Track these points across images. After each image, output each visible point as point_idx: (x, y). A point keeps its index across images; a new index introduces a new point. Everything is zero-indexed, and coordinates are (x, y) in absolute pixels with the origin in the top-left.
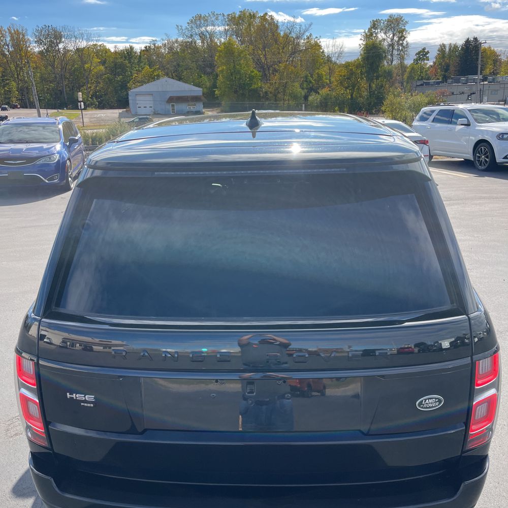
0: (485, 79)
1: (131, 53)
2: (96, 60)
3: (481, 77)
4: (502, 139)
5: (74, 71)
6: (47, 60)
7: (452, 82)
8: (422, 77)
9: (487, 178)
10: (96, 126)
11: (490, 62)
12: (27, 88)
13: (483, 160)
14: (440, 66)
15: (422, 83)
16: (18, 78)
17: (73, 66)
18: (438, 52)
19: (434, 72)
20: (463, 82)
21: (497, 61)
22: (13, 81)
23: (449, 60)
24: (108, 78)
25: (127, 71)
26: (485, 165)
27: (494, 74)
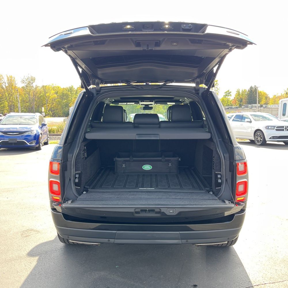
0: (261, 106)
1: (72, 89)
2: (53, 92)
3: (259, 105)
4: (268, 129)
5: (40, 97)
6: (26, 91)
7: (244, 107)
8: (228, 104)
9: (261, 148)
10: (51, 125)
11: (264, 98)
12: (14, 105)
13: (259, 140)
14: (237, 99)
15: (228, 107)
16: (9, 100)
17: (40, 94)
18: (236, 92)
19: (234, 102)
20: (250, 107)
21: (267, 98)
22: (6, 101)
23: (242, 97)
24: (59, 101)
25: (69, 98)
26: (260, 142)
27: (266, 104)
